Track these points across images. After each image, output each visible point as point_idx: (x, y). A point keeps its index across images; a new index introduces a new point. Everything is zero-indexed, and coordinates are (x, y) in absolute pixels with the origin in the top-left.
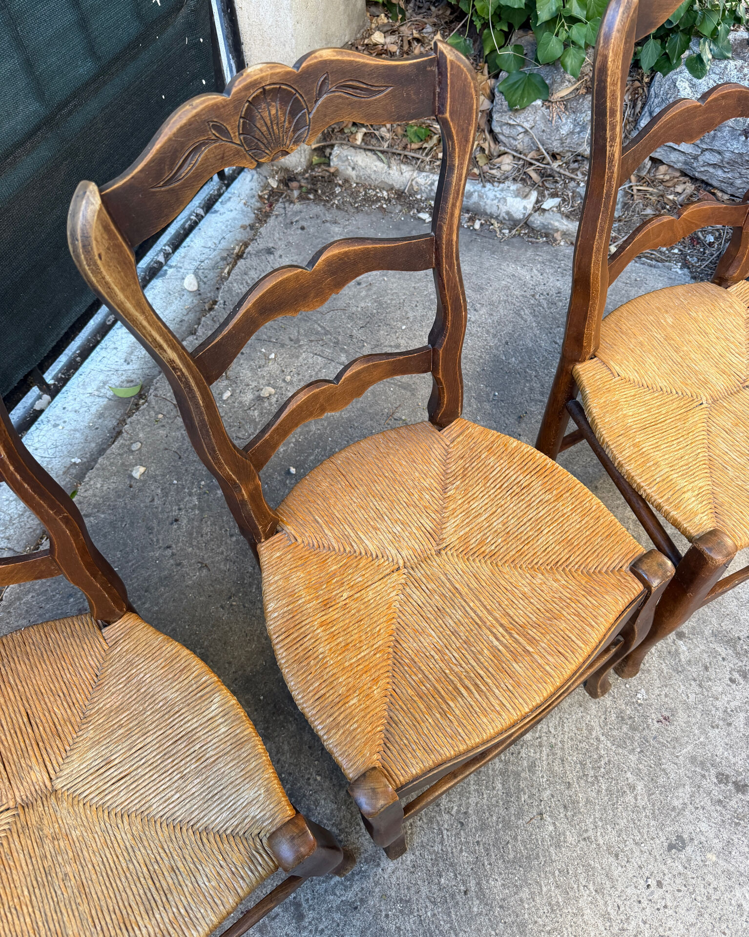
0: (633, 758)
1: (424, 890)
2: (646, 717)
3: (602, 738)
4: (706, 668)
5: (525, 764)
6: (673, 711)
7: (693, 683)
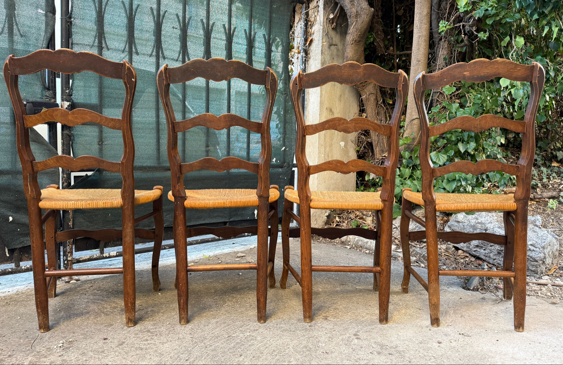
0: (299, 356)
1: (172, 355)
2: (317, 350)
3: (291, 348)
4: (362, 347)
5: (250, 344)
6: (332, 352)
7: (351, 349)
